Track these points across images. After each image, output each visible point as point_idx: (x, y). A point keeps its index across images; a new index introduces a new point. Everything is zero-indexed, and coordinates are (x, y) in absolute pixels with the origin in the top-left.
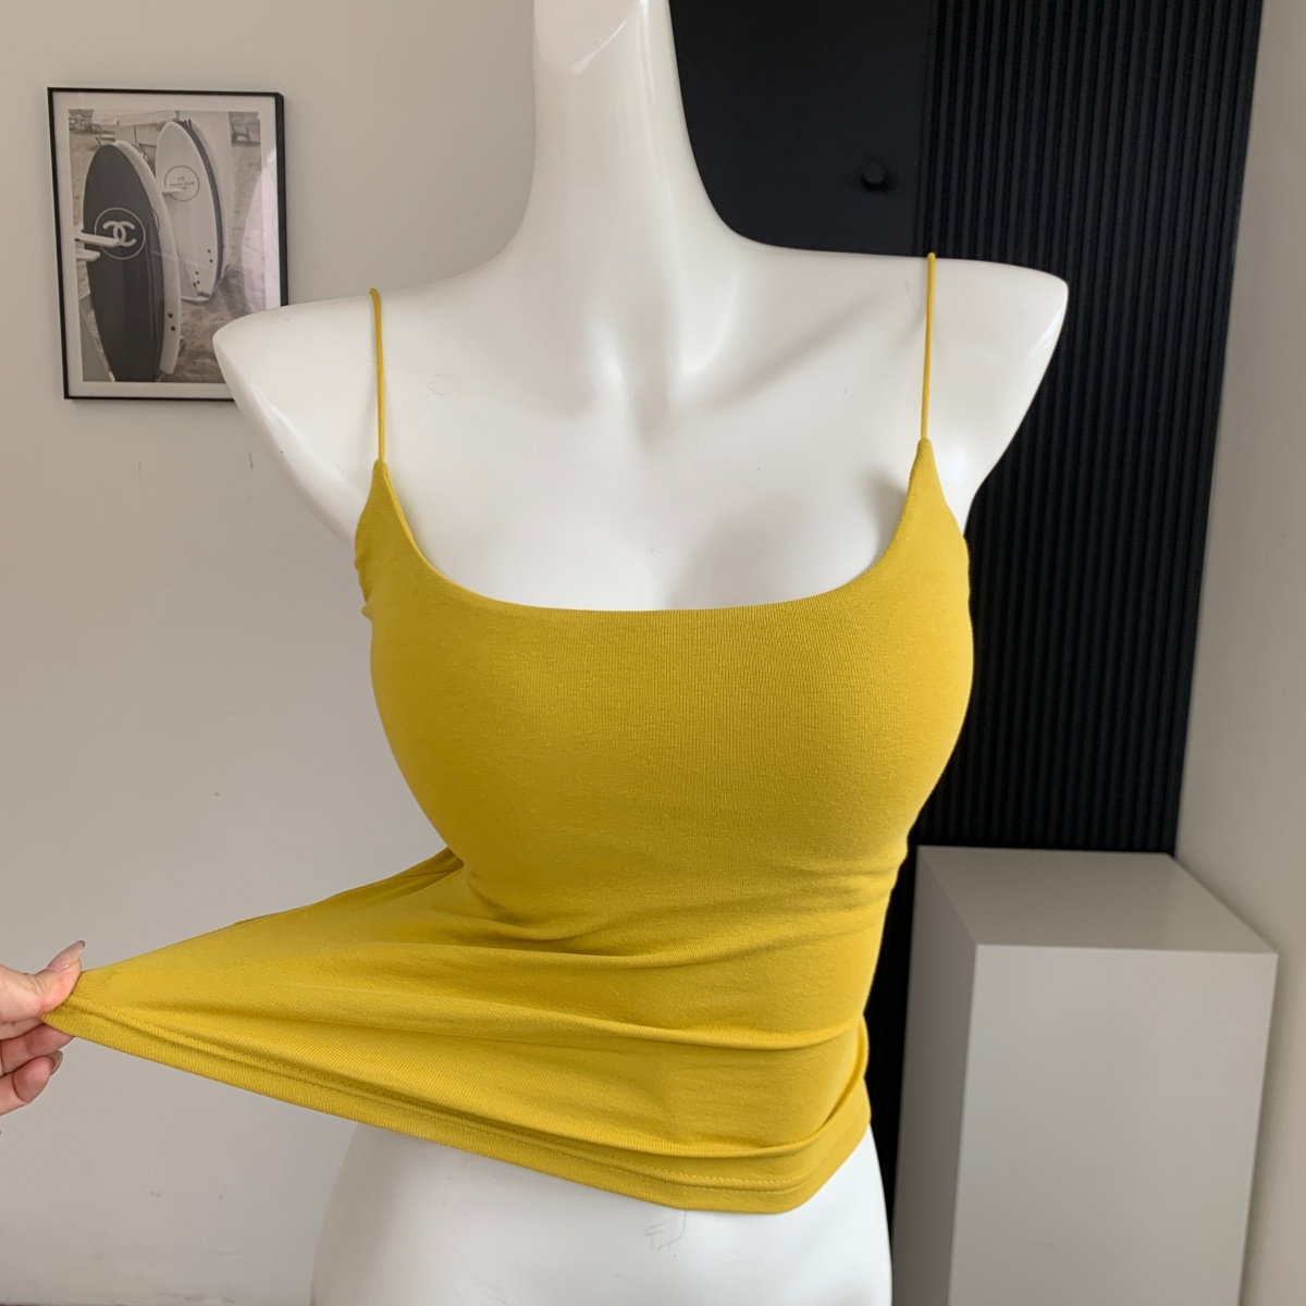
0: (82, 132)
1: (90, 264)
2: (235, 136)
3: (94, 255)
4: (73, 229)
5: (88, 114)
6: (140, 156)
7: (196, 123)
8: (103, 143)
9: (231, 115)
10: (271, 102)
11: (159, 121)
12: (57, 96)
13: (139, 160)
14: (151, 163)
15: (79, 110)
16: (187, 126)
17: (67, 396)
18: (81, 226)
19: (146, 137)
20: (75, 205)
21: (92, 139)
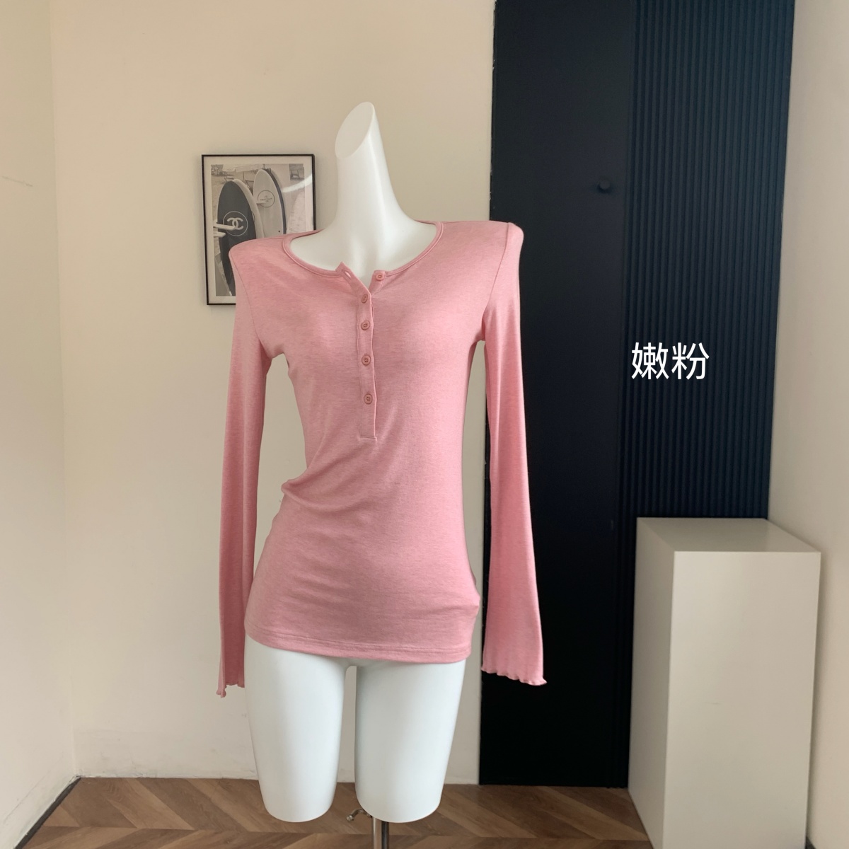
0: (218, 175)
1: (220, 239)
2: (292, 176)
3: (222, 234)
4: (212, 221)
5: (221, 167)
6: (246, 186)
7: (274, 170)
8: (228, 180)
9: (290, 165)
10: (310, 158)
11: (255, 169)
12: (205, 158)
13: (245, 188)
14: (251, 190)
15: (217, 166)
16: (269, 171)
17: (208, 304)
18: (216, 221)
19: (248, 178)
20: (214, 211)
21: (222, 179)
